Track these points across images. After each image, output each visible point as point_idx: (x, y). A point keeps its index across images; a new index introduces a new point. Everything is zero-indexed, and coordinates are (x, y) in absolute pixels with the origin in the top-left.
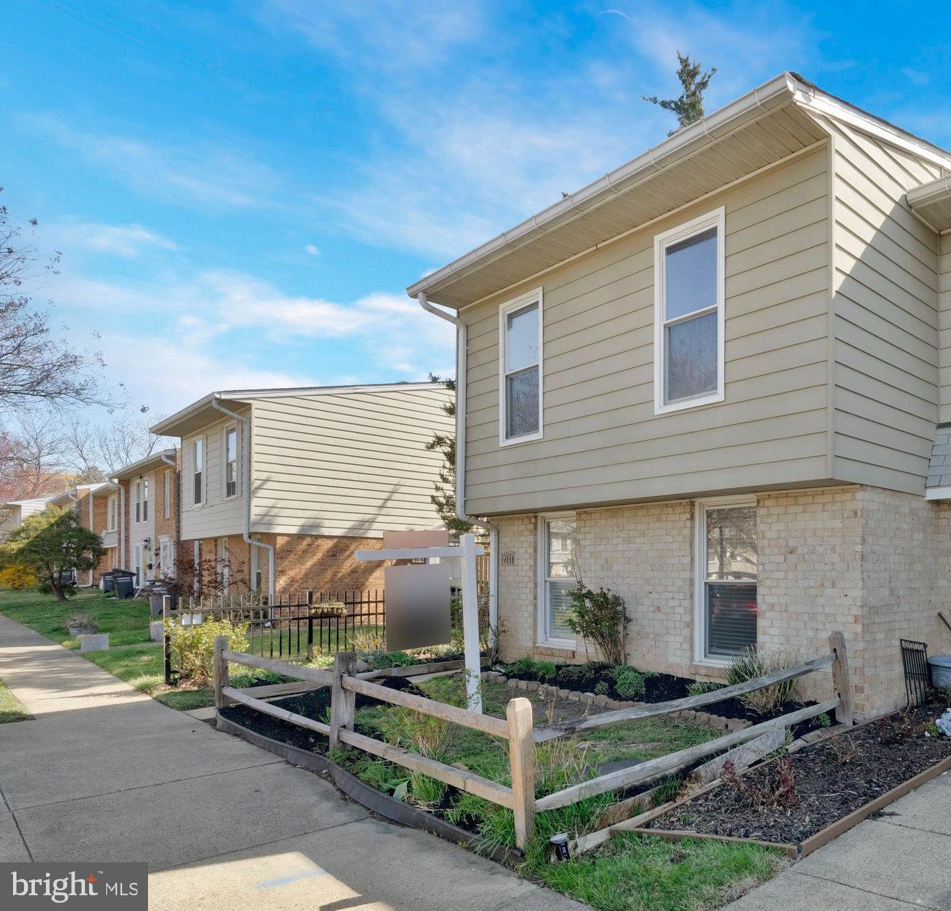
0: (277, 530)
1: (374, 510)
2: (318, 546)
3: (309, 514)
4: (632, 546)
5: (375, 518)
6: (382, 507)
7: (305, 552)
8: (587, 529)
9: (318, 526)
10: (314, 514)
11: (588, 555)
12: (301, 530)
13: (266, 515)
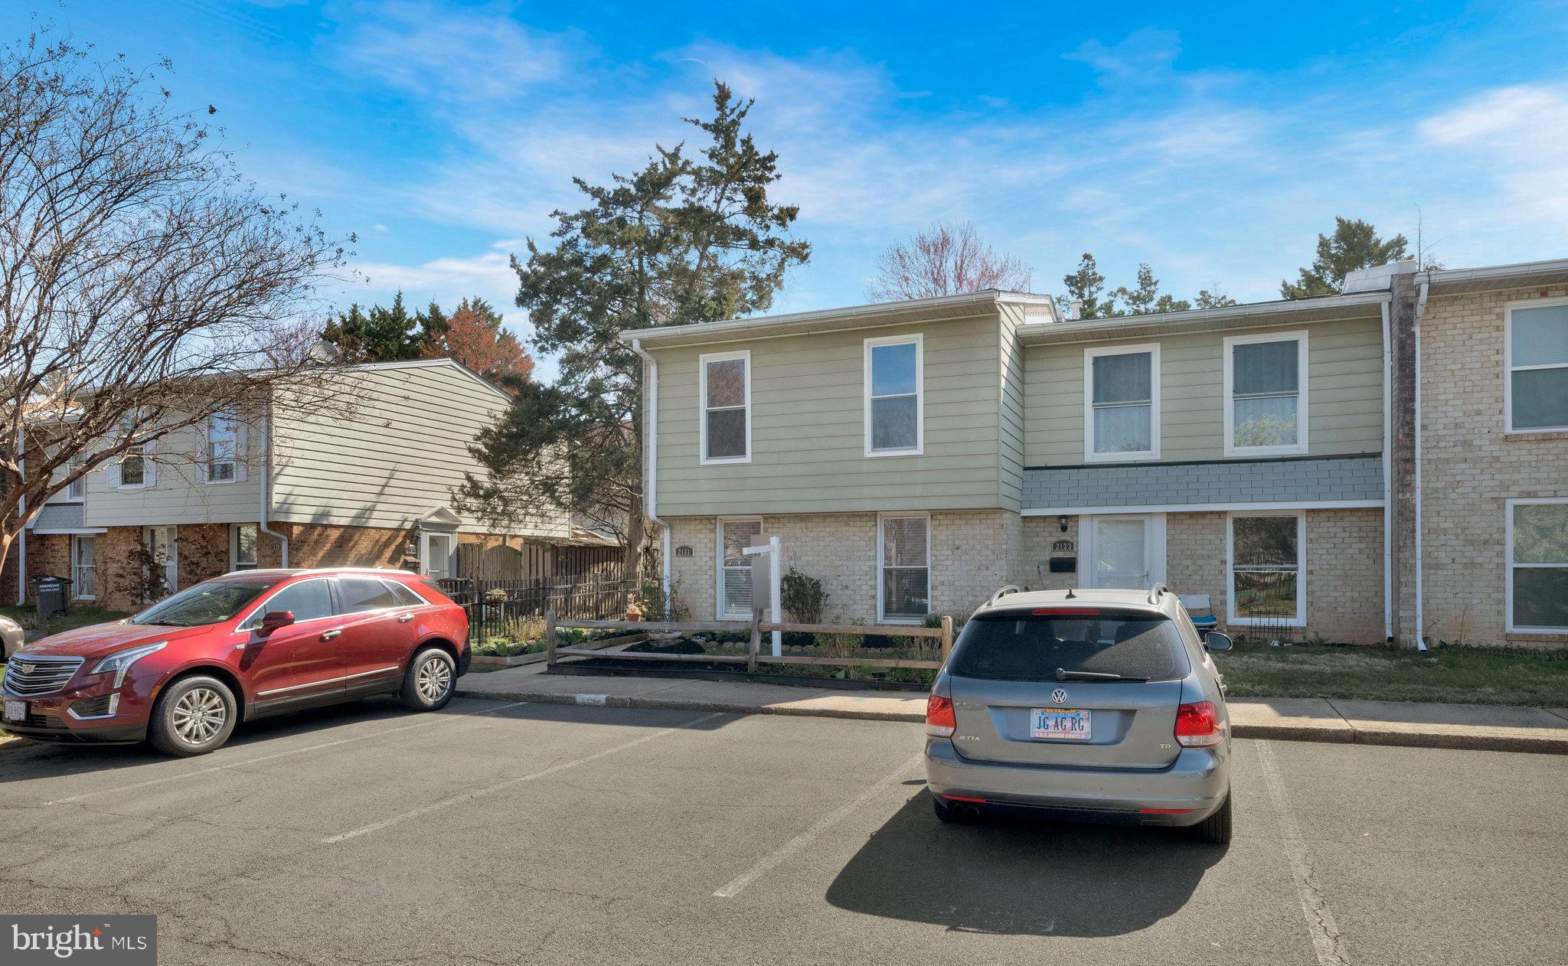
0: (294, 519)
1: (373, 498)
2: (327, 536)
3: (318, 502)
5: (375, 506)
6: (381, 494)
7: (317, 542)
9: (327, 515)
10: (325, 502)
12: (313, 519)
13: (284, 503)
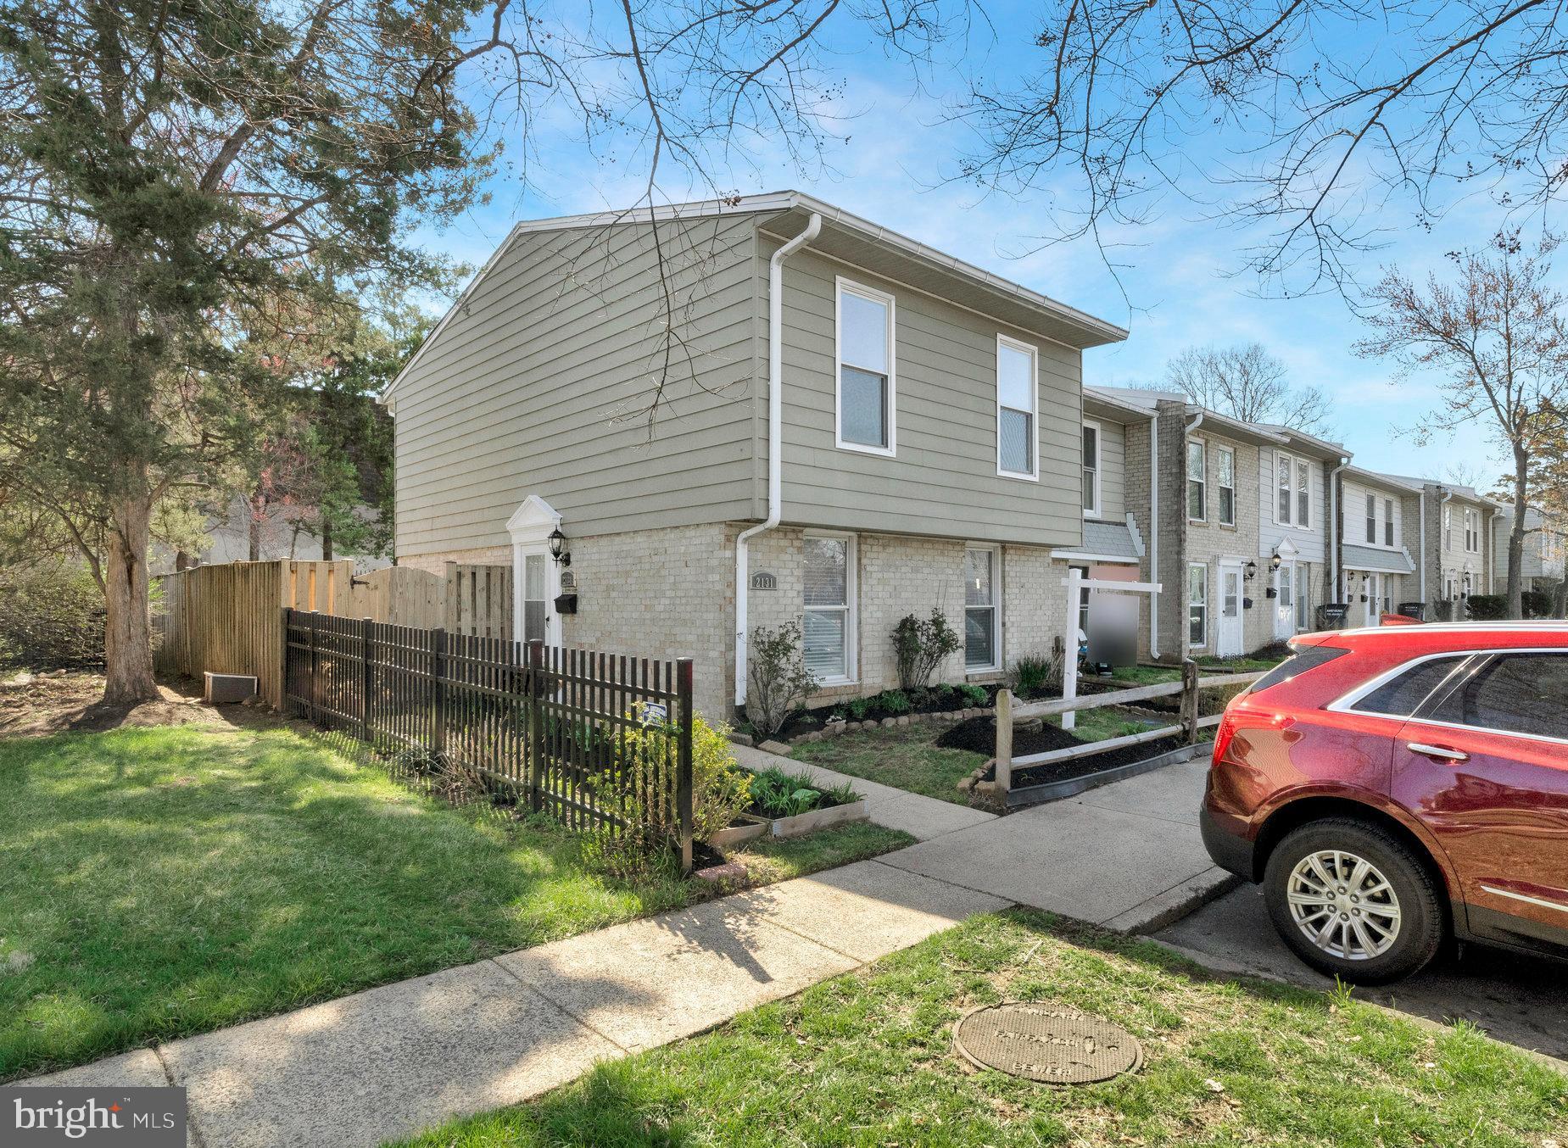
4: (920, 576)
8: (875, 555)
11: (875, 582)
